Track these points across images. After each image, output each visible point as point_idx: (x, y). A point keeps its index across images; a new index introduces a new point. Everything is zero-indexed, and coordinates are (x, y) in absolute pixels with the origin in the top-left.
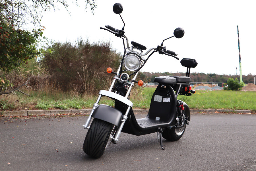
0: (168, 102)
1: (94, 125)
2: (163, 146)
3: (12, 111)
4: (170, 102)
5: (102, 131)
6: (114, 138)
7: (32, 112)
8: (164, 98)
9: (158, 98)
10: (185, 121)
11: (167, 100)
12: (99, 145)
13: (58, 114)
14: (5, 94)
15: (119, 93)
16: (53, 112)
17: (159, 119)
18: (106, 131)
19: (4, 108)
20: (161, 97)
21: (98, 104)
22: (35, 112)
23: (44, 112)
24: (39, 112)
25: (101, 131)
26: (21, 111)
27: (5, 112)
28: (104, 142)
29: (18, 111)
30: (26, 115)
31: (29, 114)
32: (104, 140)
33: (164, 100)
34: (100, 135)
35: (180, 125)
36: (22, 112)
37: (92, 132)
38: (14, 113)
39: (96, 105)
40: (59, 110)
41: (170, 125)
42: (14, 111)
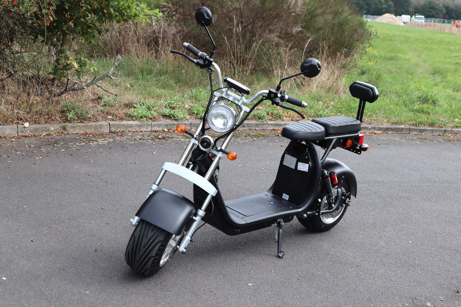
0: (304, 170)
1: (139, 229)
2: (281, 252)
3: (82, 123)
4: (307, 171)
5: (151, 240)
6: (178, 247)
7: (119, 126)
8: (299, 163)
9: (290, 161)
11: (304, 167)
12: (144, 262)
13: (166, 130)
14: (73, 90)
15: (197, 168)
16: (156, 125)
17: (287, 199)
18: (157, 241)
19: (70, 118)
20: (295, 159)
21: (158, 185)
22: (124, 125)
23: (140, 126)
24: (131, 126)
25: (148, 242)
26: (99, 123)
27: (70, 124)
28: (153, 258)
29: (93, 124)
30: (107, 130)
31: (113, 130)
32: (154, 255)
33: (300, 166)
34: (146, 247)
36: (101, 126)
37: (135, 239)
38: (86, 127)
39: (155, 187)
40: (169, 121)
41: (305, 211)
42: (86, 123)
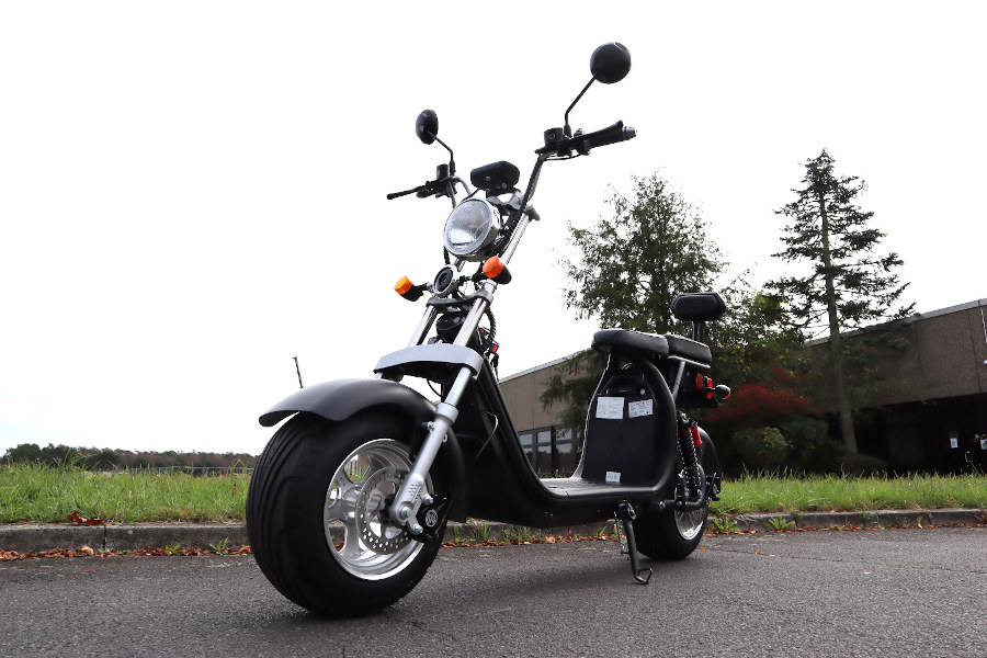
0: (644, 414)
2: (640, 571)
4: (651, 414)
8: (631, 404)
9: (610, 407)
10: (708, 487)
11: (643, 408)
17: (618, 478)
20: (620, 401)
33: (633, 409)
35: (690, 500)
41: (659, 495)
